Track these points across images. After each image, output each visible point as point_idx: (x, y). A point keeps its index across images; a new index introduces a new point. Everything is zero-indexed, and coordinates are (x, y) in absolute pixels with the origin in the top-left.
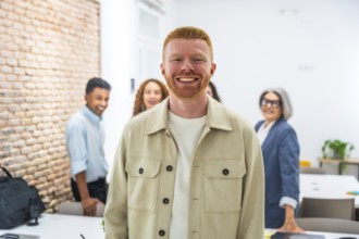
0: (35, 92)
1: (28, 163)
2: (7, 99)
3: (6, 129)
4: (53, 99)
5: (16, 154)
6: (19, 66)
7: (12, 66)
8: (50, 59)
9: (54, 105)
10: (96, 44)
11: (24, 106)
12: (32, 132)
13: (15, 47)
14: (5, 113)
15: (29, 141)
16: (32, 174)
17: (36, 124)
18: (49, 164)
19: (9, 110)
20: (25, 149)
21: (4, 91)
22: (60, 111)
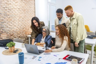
0: (12, 14)
1: (10, 30)
2: (2, 15)
3: (2, 22)
4: (19, 16)
5: (6, 28)
6: (6, 7)
7: (4, 8)
8: (17, 6)
9: (19, 17)
10: (34, 3)
11: (8, 17)
12: (11, 23)
13: (5, 3)
14: (2, 18)
15: (10, 25)
16: (12, 32)
17: (13, 21)
18: (17, 30)
19: (3, 18)
20: (9, 27)
21: (1, 13)
22: (21, 18)
